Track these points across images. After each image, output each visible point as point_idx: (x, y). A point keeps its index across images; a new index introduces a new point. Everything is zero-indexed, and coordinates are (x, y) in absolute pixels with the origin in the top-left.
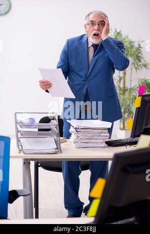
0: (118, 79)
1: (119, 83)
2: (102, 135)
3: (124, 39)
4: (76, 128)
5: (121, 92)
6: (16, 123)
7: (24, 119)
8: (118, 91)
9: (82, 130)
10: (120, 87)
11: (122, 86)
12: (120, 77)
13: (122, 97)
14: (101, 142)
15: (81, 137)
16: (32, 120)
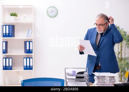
0: (118, 53)
1: (118, 55)
2: (112, 80)
3: (121, 30)
4: (98, 77)
5: (120, 61)
6: (66, 73)
7: (70, 71)
8: (118, 60)
9: (101, 78)
10: (119, 58)
11: (120, 57)
12: (119, 52)
13: (120, 63)
14: (112, 84)
15: (100, 82)
16: (74, 72)
